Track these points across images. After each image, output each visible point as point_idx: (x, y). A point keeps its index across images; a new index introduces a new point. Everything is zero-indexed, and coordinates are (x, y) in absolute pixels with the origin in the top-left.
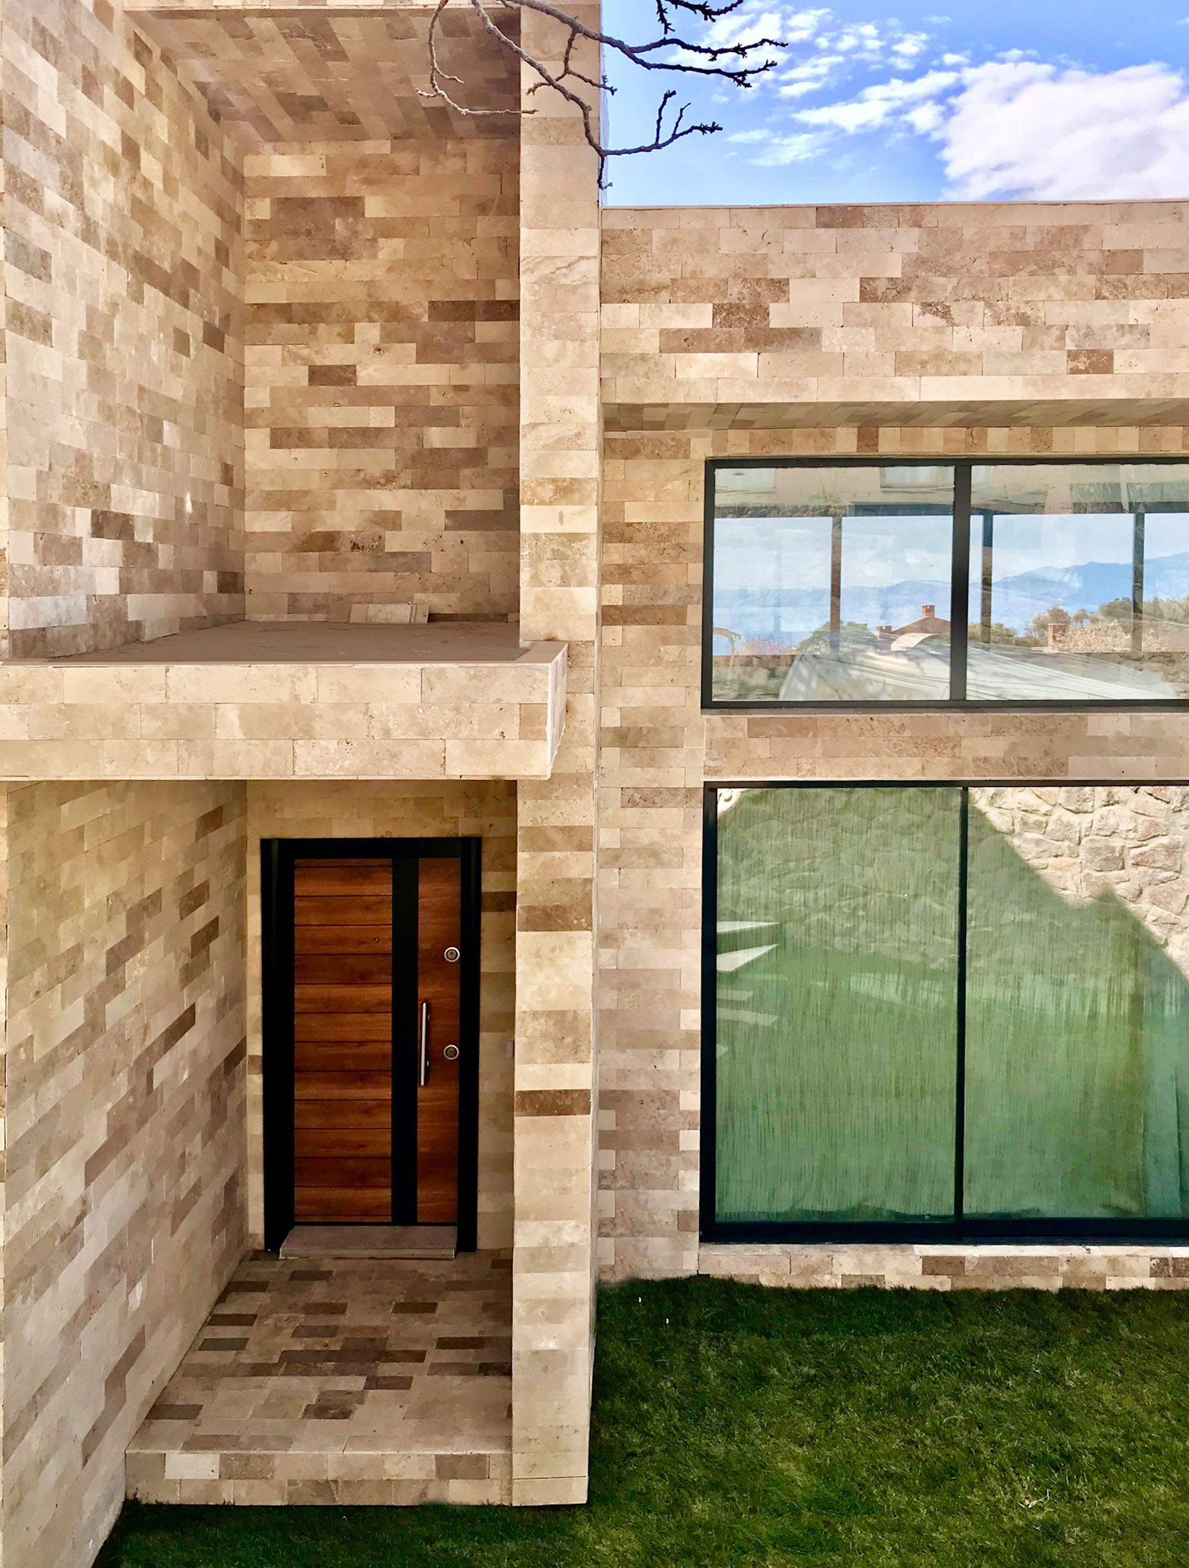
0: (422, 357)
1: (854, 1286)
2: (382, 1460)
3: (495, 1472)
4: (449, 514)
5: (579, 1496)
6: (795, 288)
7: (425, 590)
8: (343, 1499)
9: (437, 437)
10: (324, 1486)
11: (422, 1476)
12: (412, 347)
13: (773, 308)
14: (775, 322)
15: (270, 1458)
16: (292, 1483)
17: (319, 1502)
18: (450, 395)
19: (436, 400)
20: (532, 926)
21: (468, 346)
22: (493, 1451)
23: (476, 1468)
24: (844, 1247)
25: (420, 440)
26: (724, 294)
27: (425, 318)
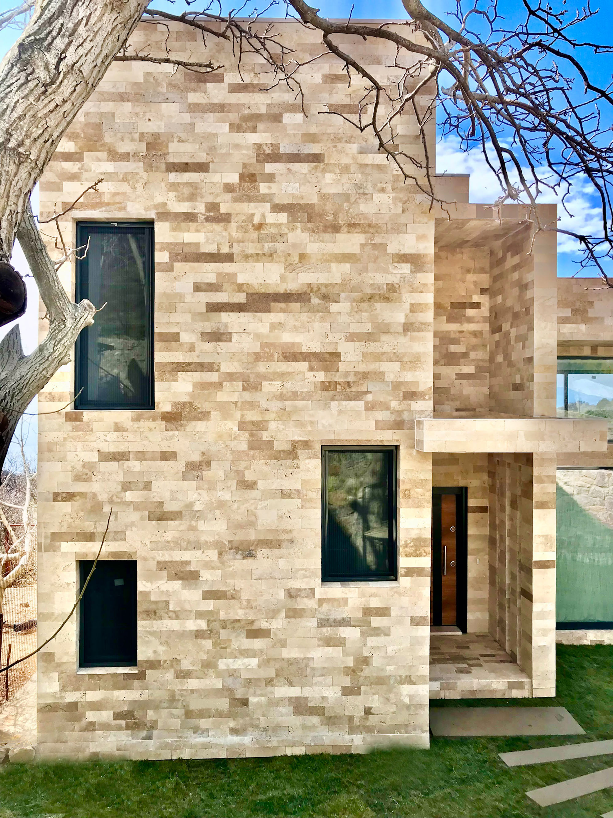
0: (449, 321)
1: (594, 644)
2: (492, 683)
3: (527, 687)
4: (456, 374)
5: (553, 694)
6: (596, 304)
7: (448, 400)
8: (479, 696)
9: (453, 348)
10: (473, 692)
11: (503, 688)
12: (445, 318)
13: (589, 310)
14: (590, 315)
15: (456, 683)
16: (463, 691)
17: (471, 697)
18: (457, 334)
19: (452, 336)
20: (538, 508)
21: (463, 317)
22: (526, 680)
23: (520, 686)
24: (590, 631)
25: (447, 349)
26: (575, 306)
27: (449, 308)
